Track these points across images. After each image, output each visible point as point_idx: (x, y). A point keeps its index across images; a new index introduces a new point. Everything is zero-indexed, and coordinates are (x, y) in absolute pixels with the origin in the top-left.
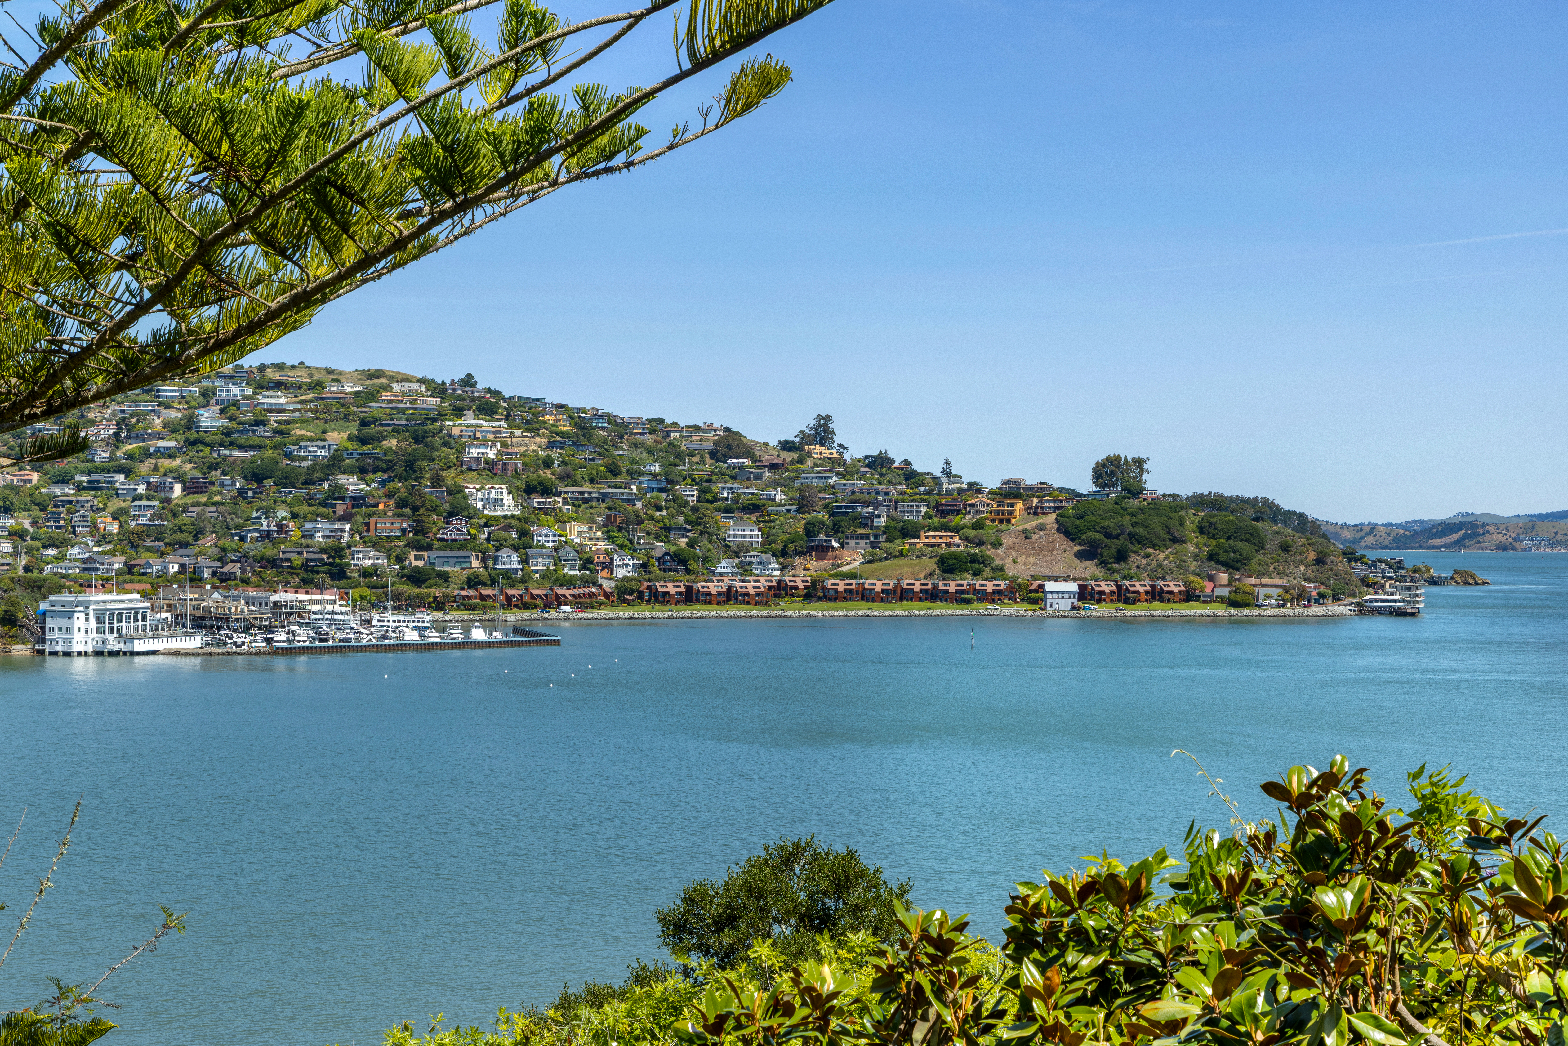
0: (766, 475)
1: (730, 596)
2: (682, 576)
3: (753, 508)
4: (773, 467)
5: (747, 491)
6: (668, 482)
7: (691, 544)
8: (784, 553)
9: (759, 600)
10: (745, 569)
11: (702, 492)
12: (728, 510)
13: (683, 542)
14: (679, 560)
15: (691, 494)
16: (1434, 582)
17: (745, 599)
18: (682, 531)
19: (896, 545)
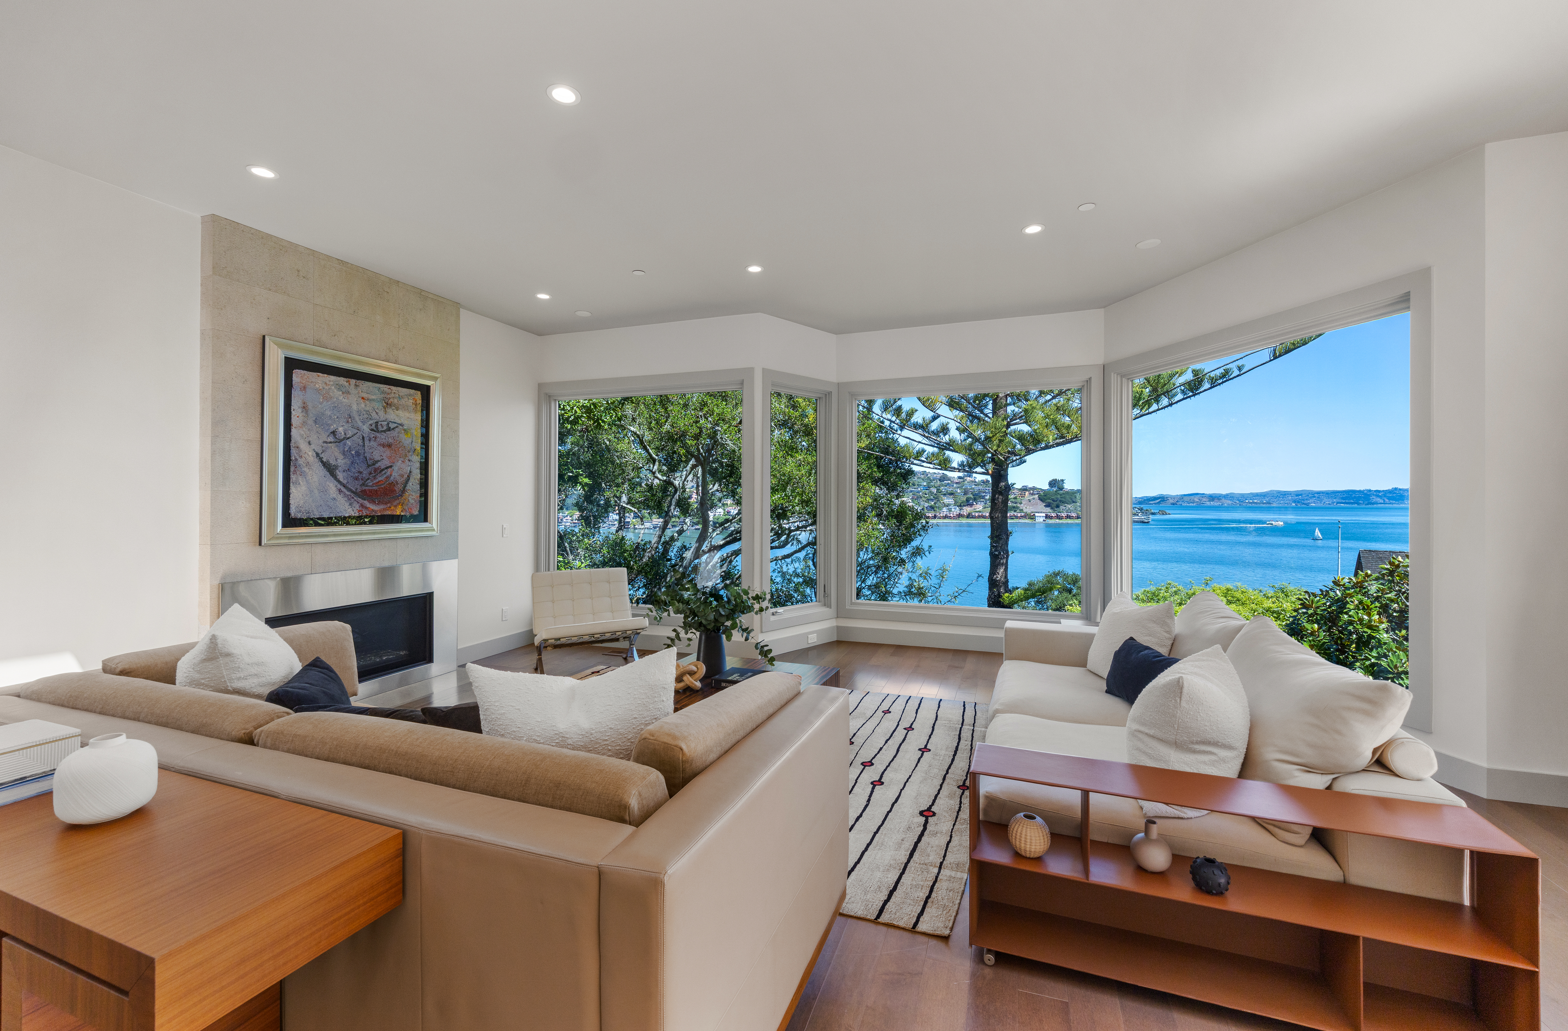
0: (955, 485)
1: (946, 517)
2: (933, 512)
3: (951, 494)
4: (956, 483)
5: (950, 490)
6: (928, 487)
7: (935, 504)
8: (960, 506)
9: (954, 518)
10: (950, 510)
11: (938, 490)
12: (945, 495)
13: (933, 503)
14: (932, 508)
15: (934, 490)
16: (1153, 514)
17: (950, 518)
18: (932, 500)
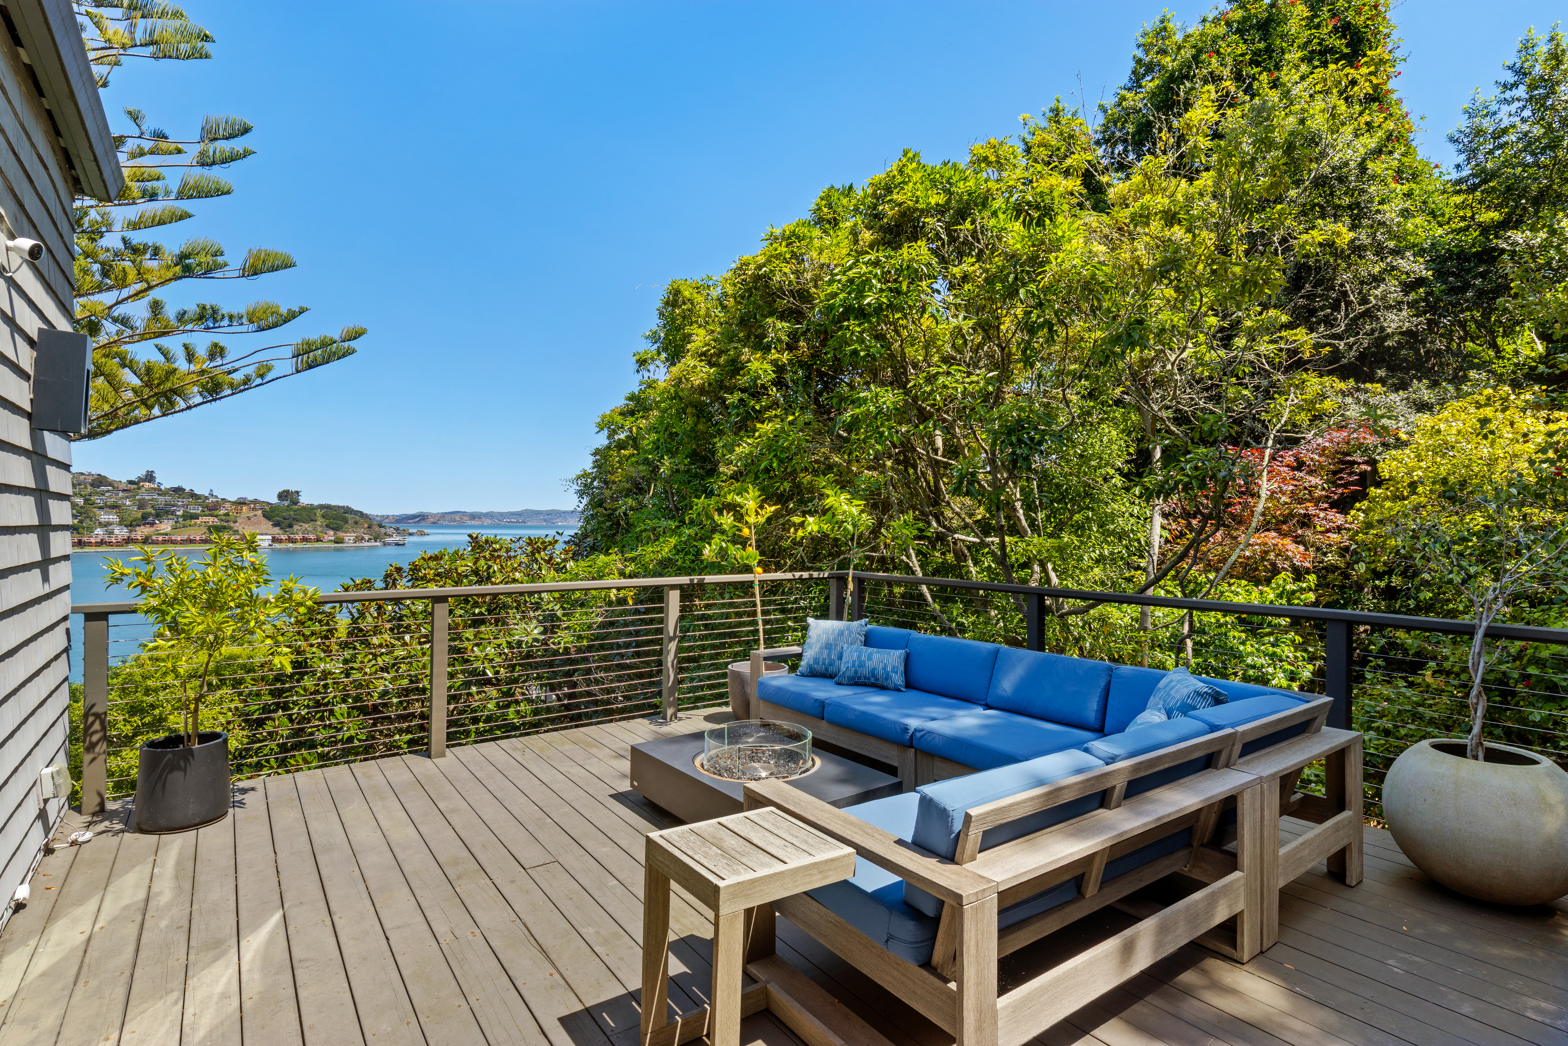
0: (121, 494)
1: (102, 543)
3: (114, 507)
4: (124, 490)
5: (110, 500)
8: (130, 525)
9: (118, 544)
10: (110, 532)
11: (86, 500)
12: (101, 508)
16: (411, 534)
17: (110, 544)
19: (188, 522)
